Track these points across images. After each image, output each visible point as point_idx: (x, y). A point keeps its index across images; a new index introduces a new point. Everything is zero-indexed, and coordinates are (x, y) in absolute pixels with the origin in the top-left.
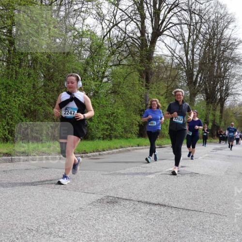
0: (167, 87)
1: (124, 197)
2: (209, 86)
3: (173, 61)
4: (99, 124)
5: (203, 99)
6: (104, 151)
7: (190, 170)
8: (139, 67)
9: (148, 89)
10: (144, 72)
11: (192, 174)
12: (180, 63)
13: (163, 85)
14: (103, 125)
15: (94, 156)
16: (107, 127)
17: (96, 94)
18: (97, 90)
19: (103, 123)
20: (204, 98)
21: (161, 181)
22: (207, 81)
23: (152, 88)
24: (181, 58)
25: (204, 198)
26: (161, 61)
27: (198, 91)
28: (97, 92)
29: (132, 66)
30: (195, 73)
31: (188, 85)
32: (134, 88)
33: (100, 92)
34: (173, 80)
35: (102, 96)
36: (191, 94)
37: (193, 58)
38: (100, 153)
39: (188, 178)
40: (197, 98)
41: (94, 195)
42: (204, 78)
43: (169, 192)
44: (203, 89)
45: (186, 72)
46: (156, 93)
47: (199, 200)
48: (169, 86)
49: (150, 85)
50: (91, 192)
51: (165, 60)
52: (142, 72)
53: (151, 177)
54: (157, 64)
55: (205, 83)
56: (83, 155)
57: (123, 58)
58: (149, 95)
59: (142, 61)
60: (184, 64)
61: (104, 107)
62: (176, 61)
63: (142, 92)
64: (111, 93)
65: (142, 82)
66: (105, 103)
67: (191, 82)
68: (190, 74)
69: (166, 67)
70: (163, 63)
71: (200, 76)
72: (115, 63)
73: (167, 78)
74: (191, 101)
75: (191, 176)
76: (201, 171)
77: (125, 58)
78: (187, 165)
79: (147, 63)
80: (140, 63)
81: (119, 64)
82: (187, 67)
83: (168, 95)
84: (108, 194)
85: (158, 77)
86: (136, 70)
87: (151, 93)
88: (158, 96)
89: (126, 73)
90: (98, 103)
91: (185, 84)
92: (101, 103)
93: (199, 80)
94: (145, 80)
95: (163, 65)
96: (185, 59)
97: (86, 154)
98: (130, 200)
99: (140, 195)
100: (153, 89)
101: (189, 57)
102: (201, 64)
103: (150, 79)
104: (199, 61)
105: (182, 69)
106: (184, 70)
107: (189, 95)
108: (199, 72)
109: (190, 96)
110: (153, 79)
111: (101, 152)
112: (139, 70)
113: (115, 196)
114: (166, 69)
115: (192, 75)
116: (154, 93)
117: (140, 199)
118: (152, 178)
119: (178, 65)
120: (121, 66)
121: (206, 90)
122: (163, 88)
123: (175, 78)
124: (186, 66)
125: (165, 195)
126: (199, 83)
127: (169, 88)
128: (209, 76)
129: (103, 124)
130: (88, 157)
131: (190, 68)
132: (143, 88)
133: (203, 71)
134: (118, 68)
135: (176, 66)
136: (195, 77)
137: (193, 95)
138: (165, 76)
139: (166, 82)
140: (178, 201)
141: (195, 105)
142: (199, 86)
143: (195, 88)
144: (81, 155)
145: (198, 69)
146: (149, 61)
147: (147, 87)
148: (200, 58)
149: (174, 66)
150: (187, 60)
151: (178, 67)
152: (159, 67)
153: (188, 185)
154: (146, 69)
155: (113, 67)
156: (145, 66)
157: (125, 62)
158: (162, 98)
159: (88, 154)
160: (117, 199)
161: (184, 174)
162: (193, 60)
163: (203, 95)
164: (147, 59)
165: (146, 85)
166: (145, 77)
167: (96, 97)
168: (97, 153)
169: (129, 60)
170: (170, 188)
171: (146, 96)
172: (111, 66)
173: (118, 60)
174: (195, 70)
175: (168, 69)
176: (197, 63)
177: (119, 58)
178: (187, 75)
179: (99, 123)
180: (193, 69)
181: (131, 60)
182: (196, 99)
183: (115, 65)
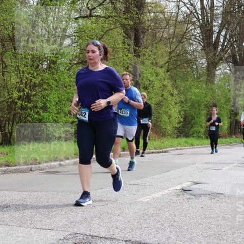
0: (170, 53)
1: (102, 234)
2: (239, 50)
3: (179, 9)
4: (58, 116)
5: (229, 72)
6: (68, 159)
7: (209, 188)
8: (124, 21)
9: (139, 56)
10: (131, 28)
11: (213, 195)
12: (191, 12)
13: (163, 49)
14: (65, 117)
15: (50, 167)
16: (71, 120)
17: (52, 66)
18: (54, 59)
19: (65, 113)
20: (230, 70)
21: (162, 206)
22: (236, 41)
23: (144, 55)
24: (192, 5)
25: (233, 233)
26: (159, 9)
27: (221, 59)
28: (54, 63)
29: (110, 19)
30: (216, 29)
31: (204, 48)
32: (116, 56)
33: (59, 62)
34: (180, 42)
35: (62, 69)
36: (208, 64)
37: (212, 3)
38: (62, 163)
39: (206, 201)
40: (220, 71)
41: (52, 233)
42: (231, 36)
43: (175, 224)
44: (229, 56)
45: (201, 27)
46: (152, 63)
47: (225, 238)
48: (173, 51)
49: (142, 50)
50: (47, 227)
51: (165, 8)
52: (129, 28)
53: (146, 201)
54: (152, 14)
55: (232, 45)
56: (33, 166)
57: (96, 5)
58: (140, 68)
59: (127, 10)
60: (197, 14)
61: (66, 87)
62: (184, 9)
63: (129, 62)
64: (78, 63)
65: (129, 45)
66: (67, 80)
67: (209, 44)
68: (207, 31)
69: (168, 21)
70: (163, 13)
71: (223, 33)
72: (83, 14)
73: (169, 39)
74: (208, 76)
75: (211, 198)
76: (227, 190)
77: (100, 5)
78: (203, 180)
79: (137, 14)
80: (124, 14)
81: (91, 16)
82: (203, 18)
83: (171, 66)
84: (76, 230)
85: (154, 36)
86: (118, 25)
87: (143, 63)
88: (155, 68)
89: (102, 31)
90: (56, 80)
91: (200, 48)
92: (62, 80)
93: (222, 40)
94: (133, 41)
95: (162, 16)
96: (199, 6)
97: (38, 166)
98: (111, 239)
99: (128, 230)
100: (147, 57)
101: (205, 2)
102: (225, 13)
103: (141, 41)
104: (221, 9)
105: (194, 23)
106: (198, 23)
107: (205, 65)
108: (222, 27)
109: (208, 67)
110: (146, 39)
111: (62, 160)
112: (123, 26)
113: (88, 233)
114: (168, 23)
115: (211, 31)
116: (147, 63)
117: (129, 238)
118: (148, 202)
119: (188, 16)
120: (93, 19)
121: (234, 56)
122: (162, 56)
123: (182, 38)
124: (200, 17)
125: (168, 230)
126: (222, 46)
127: (173, 54)
128: (239, 34)
129: (66, 115)
130: (42, 170)
131: (208, 21)
132: (130, 55)
133: (229, 25)
134: (89, 22)
135: (184, 18)
136: (215, 35)
137: (212, 66)
138: (165, 35)
139: (168, 45)
140: (191, 239)
141: (216, 82)
142: (222, 50)
143: (215, 55)
144: (30, 166)
145: (220, 22)
146: (139, 10)
147: (137, 54)
148: (223, 4)
149: (180, 18)
150: (203, 8)
151: (188, 19)
152: (155, 20)
153: (207, 213)
154: (135, 23)
155: (80, 21)
156: (132, 19)
157: (99, 12)
158: (161, 71)
159: (40, 166)
160: (91, 237)
161: (200, 196)
162: (212, 7)
163: (229, 66)
164: (136, 7)
165: (135, 51)
166: (133, 38)
167: (54, 70)
168: (56, 163)
169: (107, 9)
170: (177, 219)
171: (135, 68)
172: (76, 19)
173: (88, 8)
174: (215, 24)
175: (171, 22)
176: (219, 11)
177: (89, 5)
178: (202, 32)
179: (58, 113)
180: (211, 22)
181: (111, 9)
182: (218, 72)
183: (84, 17)
